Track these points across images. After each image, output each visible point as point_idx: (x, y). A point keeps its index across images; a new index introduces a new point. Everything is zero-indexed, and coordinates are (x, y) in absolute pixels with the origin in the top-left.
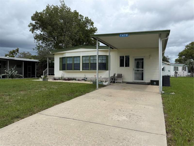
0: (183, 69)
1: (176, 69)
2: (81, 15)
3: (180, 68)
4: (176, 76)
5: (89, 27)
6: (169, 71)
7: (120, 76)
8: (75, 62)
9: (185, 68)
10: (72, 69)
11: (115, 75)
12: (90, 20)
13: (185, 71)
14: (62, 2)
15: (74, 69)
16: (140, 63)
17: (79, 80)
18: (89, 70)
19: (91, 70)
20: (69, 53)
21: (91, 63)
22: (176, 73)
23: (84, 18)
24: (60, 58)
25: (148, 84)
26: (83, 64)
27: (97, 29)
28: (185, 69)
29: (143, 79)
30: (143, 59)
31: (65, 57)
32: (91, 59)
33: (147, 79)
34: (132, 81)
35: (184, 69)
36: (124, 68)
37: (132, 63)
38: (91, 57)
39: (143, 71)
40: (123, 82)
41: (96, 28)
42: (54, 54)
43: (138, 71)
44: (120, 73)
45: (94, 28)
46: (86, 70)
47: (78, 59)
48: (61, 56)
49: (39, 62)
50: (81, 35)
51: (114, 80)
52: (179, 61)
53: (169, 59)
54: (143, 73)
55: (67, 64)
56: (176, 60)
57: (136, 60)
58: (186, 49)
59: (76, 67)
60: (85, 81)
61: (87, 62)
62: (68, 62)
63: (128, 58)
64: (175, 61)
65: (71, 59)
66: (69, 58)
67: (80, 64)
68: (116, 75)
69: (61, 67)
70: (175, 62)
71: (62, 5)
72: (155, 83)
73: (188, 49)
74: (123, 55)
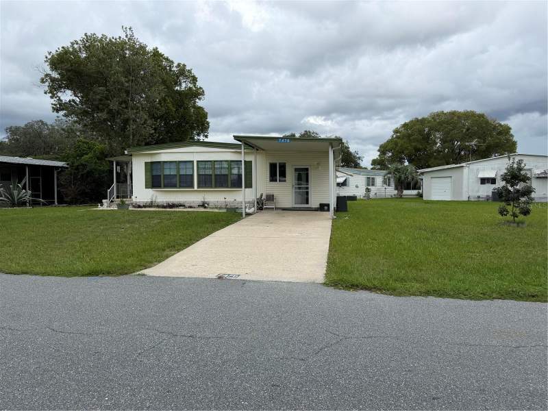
0: (384, 182)
1: (371, 182)
2: (167, 59)
3: (379, 180)
4: (367, 197)
5: (184, 85)
6: (357, 187)
7: (270, 198)
8: (182, 172)
9: (389, 180)
10: (175, 186)
11: (262, 196)
12: (190, 71)
13: (389, 185)
14: (128, 30)
15: (180, 187)
16: (303, 176)
17: (191, 207)
18: (211, 187)
19: (216, 187)
20: (168, 155)
21: (216, 175)
22: (368, 190)
23: (175, 65)
24: (146, 163)
25: (316, 210)
26: (199, 175)
27: (203, 91)
28: (389, 183)
29: (307, 203)
30: (307, 169)
31: (159, 162)
32: (216, 166)
33: (314, 202)
34: (290, 206)
35: (386, 182)
36: (278, 184)
37: (290, 175)
38: (216, 163)
39: (307, 188)
40: (277, 209)
41: (201, 88)
42: (131, 155)
43: (300, 188)
44: (270, 192)
45: (198, 89)
46: (206, 187)
47: (189, 166)
48: (149, 160)
49: (67, 168)
50: (170, 105)
51: (261, 205)
52: (379, 164)
53: (359, 158)
54: (307, 193)
55: (164, 175)
56: (374, 162)
57: (296, 170)
58: (395, 136)
59: (184, 182)
60: (205, 207)
61: (209, 172)
62: (167, 172)
63: (283, 167)
64: (372, 165)
65: (173, 166)
66: (168, 164)
67: (192, 176)
68: (264, 197)
69: (150, 180)
70: (372, 167)
71: (126, 36)
72: (326, 208)
73: (397, 137)
74: (275, 162)
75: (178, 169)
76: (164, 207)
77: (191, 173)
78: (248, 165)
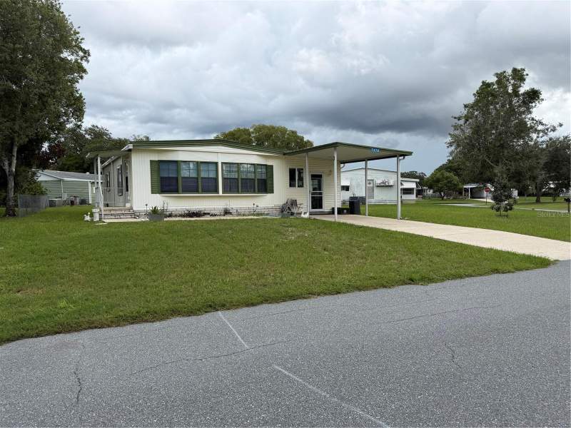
8: (203, 175)
10: (197, 191)
15: (203, 192)
17: (216, 215)
18: (238, 192)
19: (242, 192)
20: (188, 154)
21: (242, 179)
24: (152, 162)
25: (329, 213)
26: (224, 179)
29: (321, 207)
30: (321, 176)
31: (176, 162)
32: (241, 170)
33: (327, 206)
36: (296, 189)
38: (241, 166)
39: (322, 194)
43: (314, 194)
44: (293, 197)
47: (212, 168)
51: (292, 211)
54: (321, 198)
55: (182, 178)
57: (313, 176)
59: (207, 186)
62: (185, 174)
63: (301, 171)
66: (186, 164)
72: (345, 211)
74: (294, 167)
75: (198, 171)
76: (181, 216)
77: (214, 176)
78: (269, 169)
